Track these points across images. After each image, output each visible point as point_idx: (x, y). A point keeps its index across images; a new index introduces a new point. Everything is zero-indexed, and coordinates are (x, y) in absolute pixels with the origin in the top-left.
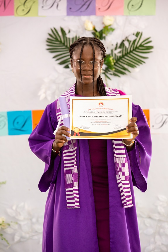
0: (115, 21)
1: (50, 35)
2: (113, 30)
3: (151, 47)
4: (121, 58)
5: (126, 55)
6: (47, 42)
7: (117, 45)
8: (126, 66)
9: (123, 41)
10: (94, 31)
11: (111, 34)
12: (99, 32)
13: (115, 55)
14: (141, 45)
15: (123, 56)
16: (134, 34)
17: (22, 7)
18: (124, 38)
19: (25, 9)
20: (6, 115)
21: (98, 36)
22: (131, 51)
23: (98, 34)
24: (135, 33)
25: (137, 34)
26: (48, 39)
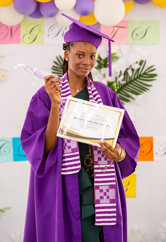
0: (120, 50)
1: (55, 63)
2: (117, 58)
3: (155, 75)
4: (125, 85)
5: (130, 82)
6: (53, 69)
7: (121, 72)
8: (129, 94)
9: (128, 69)
10: (99, 59)
11: (115, 62)
12: (104, 60)
13: (119, 82)
14: (145, 73)
15: (127, 84)
16: (137, 63)
17: (28, 36)
18: (128, 67)
19: (31, 38)
20: (11, 141)
21: (102, 64)
22: (134, 79)
23: (102, 62)
24: (139, 62)
25: (141, 63)
26: (54, 66)
